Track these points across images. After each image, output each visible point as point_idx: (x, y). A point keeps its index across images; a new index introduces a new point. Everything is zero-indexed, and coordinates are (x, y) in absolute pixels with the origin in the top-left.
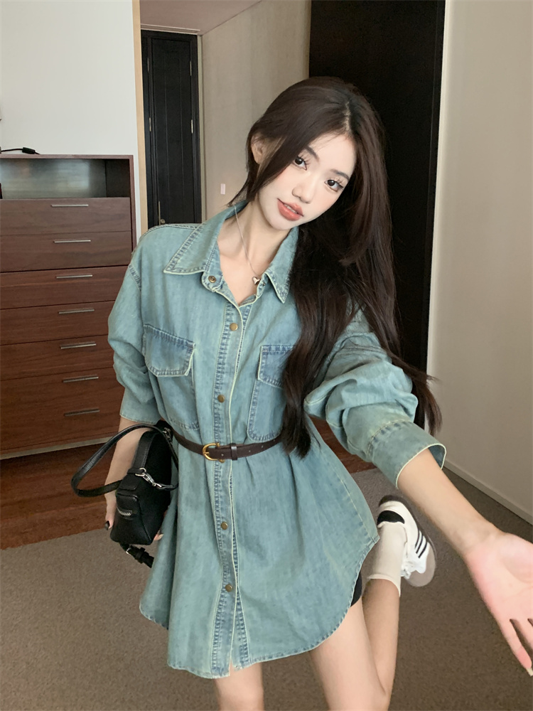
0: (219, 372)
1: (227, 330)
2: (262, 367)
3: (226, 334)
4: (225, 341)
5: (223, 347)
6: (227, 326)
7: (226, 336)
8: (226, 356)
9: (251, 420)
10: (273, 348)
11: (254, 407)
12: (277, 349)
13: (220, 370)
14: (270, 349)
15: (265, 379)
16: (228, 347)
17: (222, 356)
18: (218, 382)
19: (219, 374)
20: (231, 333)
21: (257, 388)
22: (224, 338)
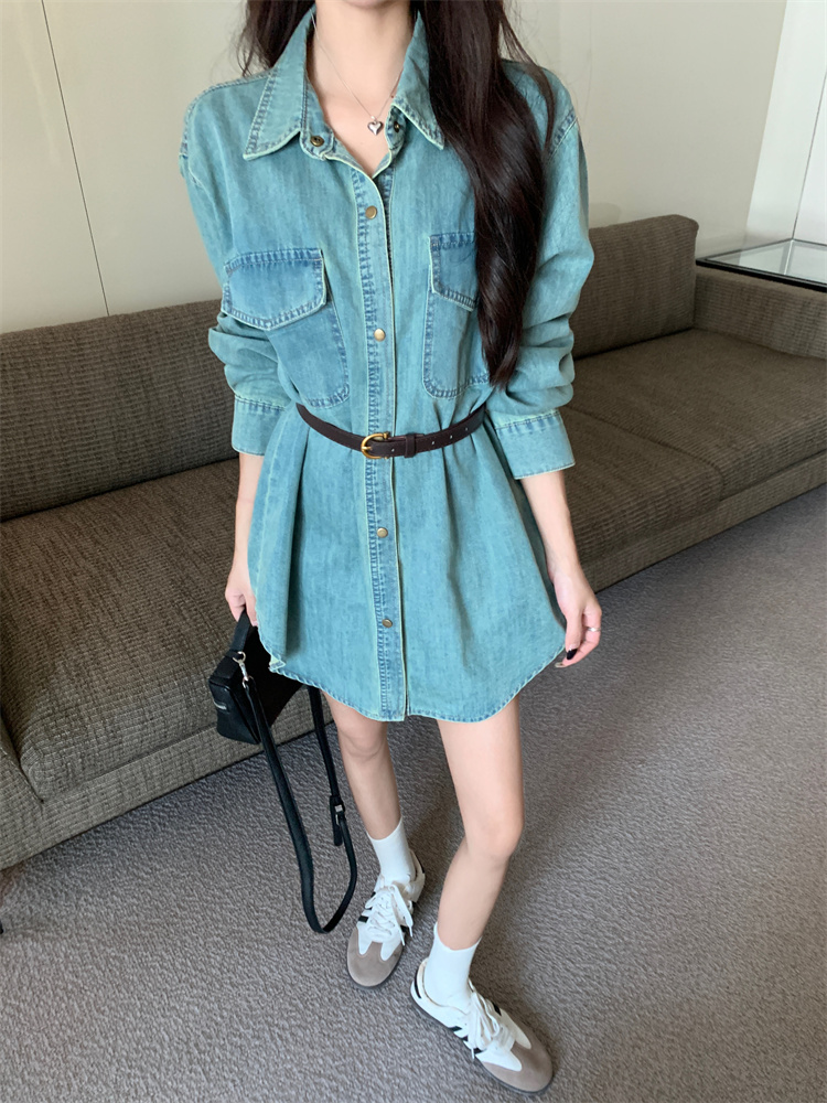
0: (366, 292)
1: (362, 221)
2: (435, 273)
3: (362, 228)
4: (362, 239)
5: (363, 248)
6: (362, 214)
7: (363, 230)
8: (370, 262)
9: (426, 364)
10: (446, 239)
11: (428, 341)
12: (452, 239)
13: (367, 288)
14: (441, 239)
15: (442, 292)
16: (369, 247)
17: (364, 263)
18: (369, 309)
19: (367, 296)
20: (369, 223)
21: (431, 309)
22: (362, 234)
